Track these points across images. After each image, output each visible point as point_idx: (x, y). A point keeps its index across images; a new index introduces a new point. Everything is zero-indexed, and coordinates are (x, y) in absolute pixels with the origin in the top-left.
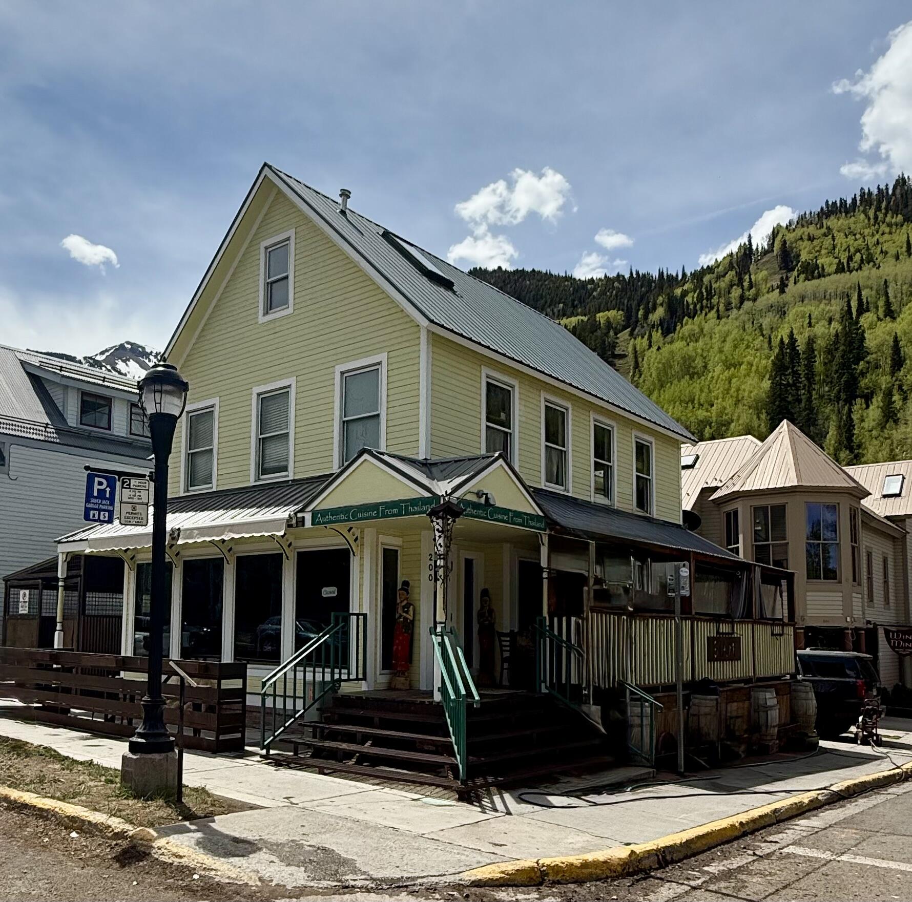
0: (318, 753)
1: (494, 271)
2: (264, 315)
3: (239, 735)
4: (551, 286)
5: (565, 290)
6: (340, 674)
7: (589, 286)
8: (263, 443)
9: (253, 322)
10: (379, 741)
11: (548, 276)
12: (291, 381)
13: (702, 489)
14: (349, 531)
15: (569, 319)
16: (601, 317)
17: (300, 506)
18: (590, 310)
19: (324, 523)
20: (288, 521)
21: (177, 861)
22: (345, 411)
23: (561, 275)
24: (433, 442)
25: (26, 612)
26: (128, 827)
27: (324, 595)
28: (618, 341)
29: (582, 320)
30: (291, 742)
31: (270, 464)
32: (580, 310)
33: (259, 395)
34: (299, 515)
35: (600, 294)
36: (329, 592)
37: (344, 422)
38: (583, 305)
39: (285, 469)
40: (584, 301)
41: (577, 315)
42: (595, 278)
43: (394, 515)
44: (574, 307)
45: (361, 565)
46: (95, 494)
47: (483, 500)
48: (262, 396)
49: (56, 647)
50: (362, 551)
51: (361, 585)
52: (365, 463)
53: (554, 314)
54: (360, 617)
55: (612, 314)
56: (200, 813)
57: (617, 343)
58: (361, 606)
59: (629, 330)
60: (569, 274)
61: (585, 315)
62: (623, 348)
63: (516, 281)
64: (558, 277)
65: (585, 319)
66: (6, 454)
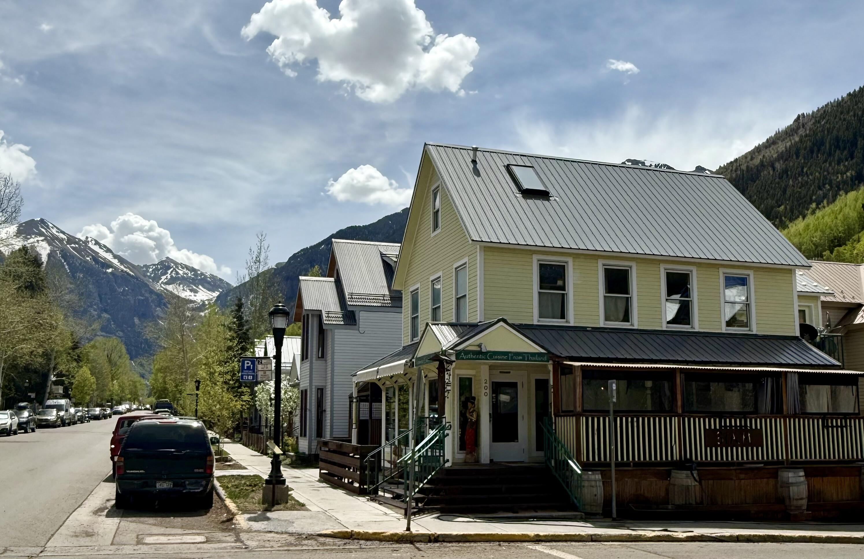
2: (433, 232)
8: (434, 311)
9: (430, 236)
12: (441, 273)
17: (413, 355)
20: (406, 364)
22: (457, 292)
24: (485, 311)
33: (431, 281)
34: (413, 360)
37: (458, 299)
46: (246, 368)
47: (479, 349)
48: (433, 282)
52: (429, 331)
66: (357, 318)
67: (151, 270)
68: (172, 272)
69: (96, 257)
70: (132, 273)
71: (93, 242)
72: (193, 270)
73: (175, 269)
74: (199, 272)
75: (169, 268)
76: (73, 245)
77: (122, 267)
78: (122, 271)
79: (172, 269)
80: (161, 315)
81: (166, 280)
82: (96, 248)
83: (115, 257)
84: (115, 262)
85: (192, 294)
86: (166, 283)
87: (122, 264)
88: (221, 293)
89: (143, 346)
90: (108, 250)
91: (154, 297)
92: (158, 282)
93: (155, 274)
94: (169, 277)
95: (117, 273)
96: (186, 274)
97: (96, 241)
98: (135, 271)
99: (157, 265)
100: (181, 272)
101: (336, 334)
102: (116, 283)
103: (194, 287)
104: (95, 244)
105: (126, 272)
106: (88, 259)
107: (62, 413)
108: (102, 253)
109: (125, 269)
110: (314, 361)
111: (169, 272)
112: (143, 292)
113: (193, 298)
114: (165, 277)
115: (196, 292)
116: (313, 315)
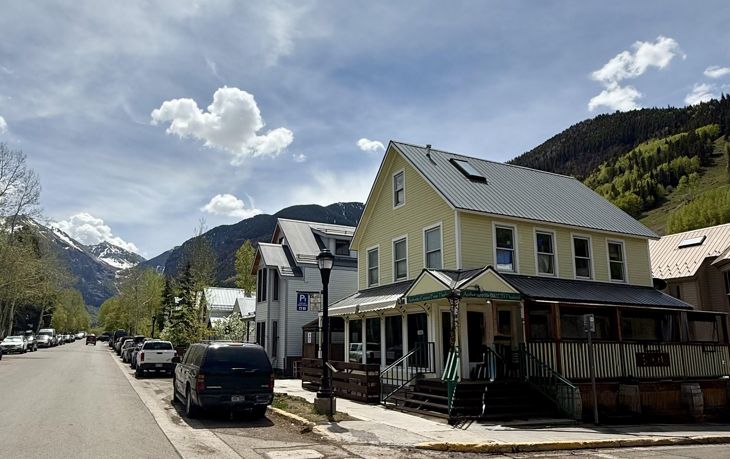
0: (407, 404)
1: (614, 114)
2: (395, 206)
3: (378, 396)
4: (658, 116)
5: (669, 118)
6: (421, 370)
7: (688, 112)
8: (397, 264)
9: (391, 209)
10: (431, 400)
11: (655, 111)
12: (406, 236)
13: (706, 259)
14: (425, 305)
15: (674, 136)
16: (699, 131)
17: (402, 295)
18: (690, 127)
19: (411, 302)
20: (397, 302)
21: (318, 433)
22: (427, 249)
23: (665, 108)
24: (463, 261)
25: (310, 342)
26: (308, 422)
27: (419, 334)
28: (714, 145)
29: (684, 135)
30: (395, 399)
31: (400, 274)
32: (682, 129)
33: (394, 242)
34: (403, 299)
35: (697, 116)
36: (420, 332)
37: (427, 253)
38: (684, 125)
39: (405, 276)
40: (685, 122)
41: (681, 132)
42: (692, 106)
43: (436, 298)
44: (677, 127)
45: (432, 320)
46: (301, 301)
47: (477, 289)
48: (396, 243)
49: (319, 358)
50: (431, 314)
51: (432, 330)
52: (426, 275)
53: (661, 134)
54: (431, 344)
55: (708, 128)
56: (336, 420)
57: (714, 147)
58: (432, 339)
59: (724, 136)
60: (671, 106)
61: (686, 132)
62: (720, 149)
63: (630, 118)
64: (663, 110)
65: (686, 134)
66: (303, 272)
67: (94, 249)
68: (107, 250)
69: (58, 240)
70: (81, 250)
71: (57, 230)
72: (121, 249)
73: (109, 248)
74: (125, 251)
75: (106, 247)
76: (43, 232)
77: (75, 246)
78: (75, 248)
79: (107, 248)
80: (100, 277)
81: (103, 255)
82: (58, 234)
83: (71, 240)
84: (71, 243)
85: (120, 264)
86: (103, 257)
87: (75, 244)
88: (139, 264)
89: (87, 296)
90: (66, 236)
91: (95, 265)
92: (98, 256)
93: (96, 251)
94: (105, 253)
95: (72, 250)
96: (116, 251)
97: (58, 229)
98: (84, 249)
99: (98, 245)
100: (113, 251)
101: (289, 283)
102: (71, 256)
103: (122, 260)
104: (58, 231)
105: (78, 249)
106: (53, 240)
107: (51, 338)
108: (62, 237)
109: (77, 248)
110: (271, 302)
111: (106, 250)
112: (88, 262)
113: (120, 267)
114: (103, 253)
115: (123, 263)
116: (270, 270)
